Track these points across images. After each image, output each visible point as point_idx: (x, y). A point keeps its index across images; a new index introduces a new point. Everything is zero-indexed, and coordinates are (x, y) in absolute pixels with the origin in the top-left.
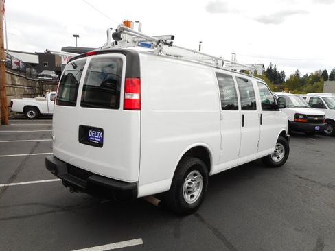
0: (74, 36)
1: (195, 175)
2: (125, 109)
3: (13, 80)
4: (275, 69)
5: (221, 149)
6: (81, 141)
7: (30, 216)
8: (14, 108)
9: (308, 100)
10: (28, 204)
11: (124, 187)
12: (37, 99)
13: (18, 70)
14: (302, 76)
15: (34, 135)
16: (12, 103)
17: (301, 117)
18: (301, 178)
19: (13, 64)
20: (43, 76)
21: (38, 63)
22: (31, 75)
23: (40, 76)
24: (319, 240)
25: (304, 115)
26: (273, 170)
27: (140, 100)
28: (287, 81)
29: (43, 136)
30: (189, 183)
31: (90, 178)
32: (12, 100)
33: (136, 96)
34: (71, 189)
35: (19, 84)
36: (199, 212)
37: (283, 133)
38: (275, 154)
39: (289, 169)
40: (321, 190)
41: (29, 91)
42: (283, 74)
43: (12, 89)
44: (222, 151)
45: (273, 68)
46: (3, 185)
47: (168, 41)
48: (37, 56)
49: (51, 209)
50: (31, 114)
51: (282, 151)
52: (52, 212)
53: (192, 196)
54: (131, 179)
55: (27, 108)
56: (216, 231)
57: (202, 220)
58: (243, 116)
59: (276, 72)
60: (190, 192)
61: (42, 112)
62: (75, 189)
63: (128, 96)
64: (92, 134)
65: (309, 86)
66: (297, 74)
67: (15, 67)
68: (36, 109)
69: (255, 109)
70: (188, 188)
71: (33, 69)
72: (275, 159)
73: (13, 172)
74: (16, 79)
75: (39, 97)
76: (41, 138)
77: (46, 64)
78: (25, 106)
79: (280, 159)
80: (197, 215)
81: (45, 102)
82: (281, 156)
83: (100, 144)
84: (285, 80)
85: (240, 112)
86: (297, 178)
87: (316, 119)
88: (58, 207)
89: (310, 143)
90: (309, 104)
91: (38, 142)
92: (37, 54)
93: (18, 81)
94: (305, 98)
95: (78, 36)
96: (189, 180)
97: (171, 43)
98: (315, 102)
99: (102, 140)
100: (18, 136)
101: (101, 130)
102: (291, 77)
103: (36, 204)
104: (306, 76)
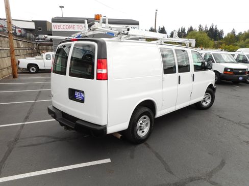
0: (60, 7)
1: (145, 118)
2: (97, 79)
3: (18, 44)
4: (216, 28)
5: (163, 100)
6: (70, 98)
7: (41, 144)
8: (21, 66)
9: (235, 57)
10: (38, 136)
11: (99, 128)
12: (36, 59)
13: (21, 36)
14: (237, 34)
15: (37, 86)
16: (19, 62)
17: (229, 70)
18: (220, 117)
19: (17, 32)
20: (39, 39)
21: (34, 28)
22: (30, 39)
23: (37, 39)
24: (223, 160)
25: (231, 69)
26: (202, 112)
27: (107, 74)
28: (225, 37)
29: (43, 86)
30: (141, 124)
31: (77, 122)
32: (19, 60)
33: (104, 71)
34: (65, 128)
35: (22, 46)
36: (147, 142)
37: (211, 85)
38: (204, 101)
39: (214, 111)
40: (233, 126)
41: (30, 52)
42: (222, 32)
43: (18, 51)
44: (163, 102)
45: (214, 28)
46: (21, 124)
47: (126, 32)
48: (34, 23)
49: (53, 140)
50: (33, 70)
51: (209, 98)
52: (53, 141)
53: (143, 132)
54: (103, 123)
55: (30, 65)
56: (157, 154)
57: (148, 147)
58: (179, 77)
59: (216, 31)
60: (141, 129)
61: (40, 68)
62: (67, 128)
63: (99, 71)
64: (77, 94)
65: (242, 42)
66: (233, 33)
67: (18, 34)
68: (36, 66)
69: (189, 71)
70: (140, 127)
71: (31, 34)
72: (204, 104)
73: (26, 115)
74: (20, 43)
75: (37, 57)
76: (42, 88)
77: (40, 29)
78: (29, 64)
79: (208, 104)
80: (146, 144)
81: (42, 61)
82: (209, 101)
83: (82, 101)
84: (224, 37)
85: (177, 74)
86: (218, 118)
87: (240, 71)
88: (57, 138)
89: (234, 90)
90: (236, 60)
91: (40, 92)
92: (33, 21)
93: (22, 45)
94: (233, 55)
95: (63, 7)
96: (141, 122)
97: (127, 33)
98: (241, 58)
99: (84, 98)
100: (26, 87)
101: (83, 92)
102: (228, 34)
103: (44, 136)
104: (240, 34)
